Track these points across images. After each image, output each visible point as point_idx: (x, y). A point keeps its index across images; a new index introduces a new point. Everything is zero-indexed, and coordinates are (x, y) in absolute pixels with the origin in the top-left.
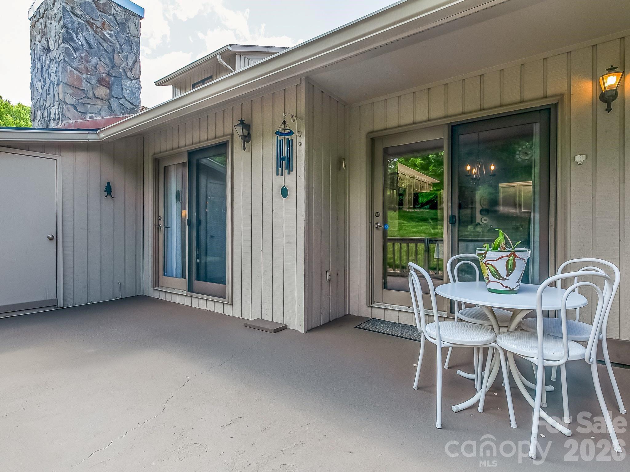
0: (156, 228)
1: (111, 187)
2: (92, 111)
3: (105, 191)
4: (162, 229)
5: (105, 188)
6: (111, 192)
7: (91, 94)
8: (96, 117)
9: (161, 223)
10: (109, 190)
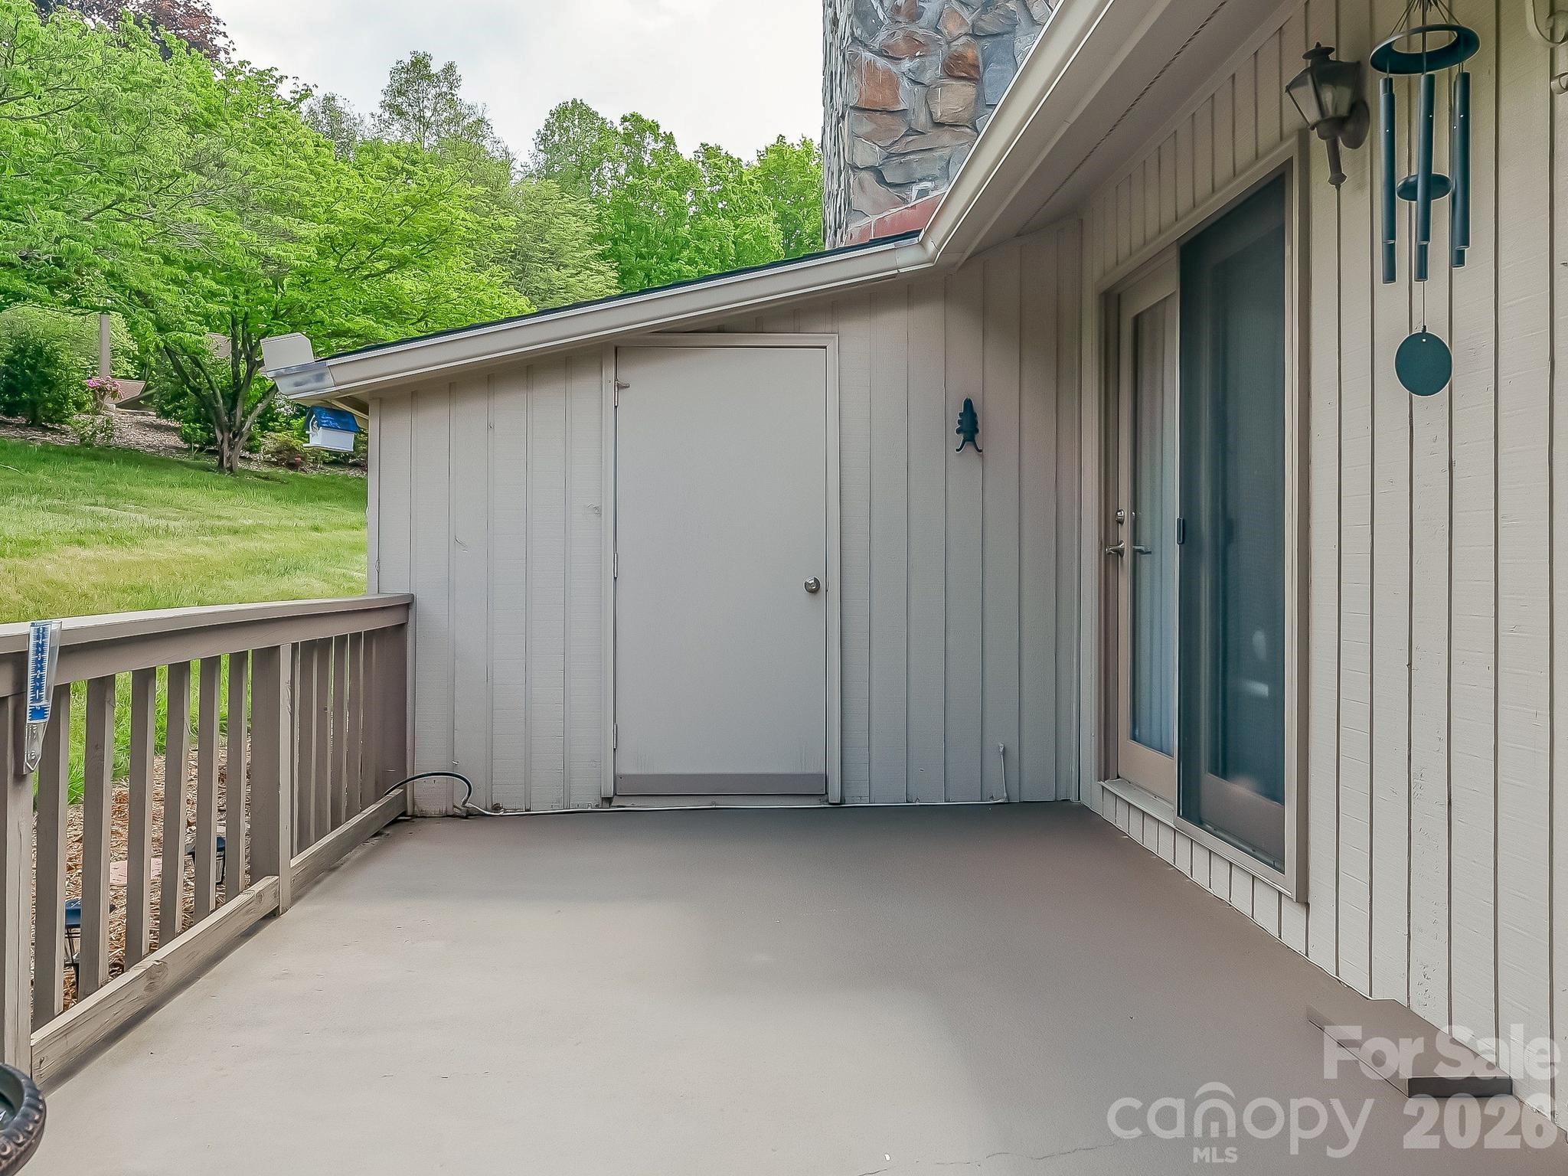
0: (1110, 556)
1: (976, 415)
2: (925, 174)
3: (958, 431)
4: (1127, 557)
5: (959, 422)
6: (977, 431)
7: (922, 120)
8: (935, 188)
9: (1125, 533)
10: (969, 425)
